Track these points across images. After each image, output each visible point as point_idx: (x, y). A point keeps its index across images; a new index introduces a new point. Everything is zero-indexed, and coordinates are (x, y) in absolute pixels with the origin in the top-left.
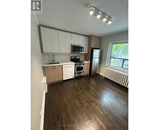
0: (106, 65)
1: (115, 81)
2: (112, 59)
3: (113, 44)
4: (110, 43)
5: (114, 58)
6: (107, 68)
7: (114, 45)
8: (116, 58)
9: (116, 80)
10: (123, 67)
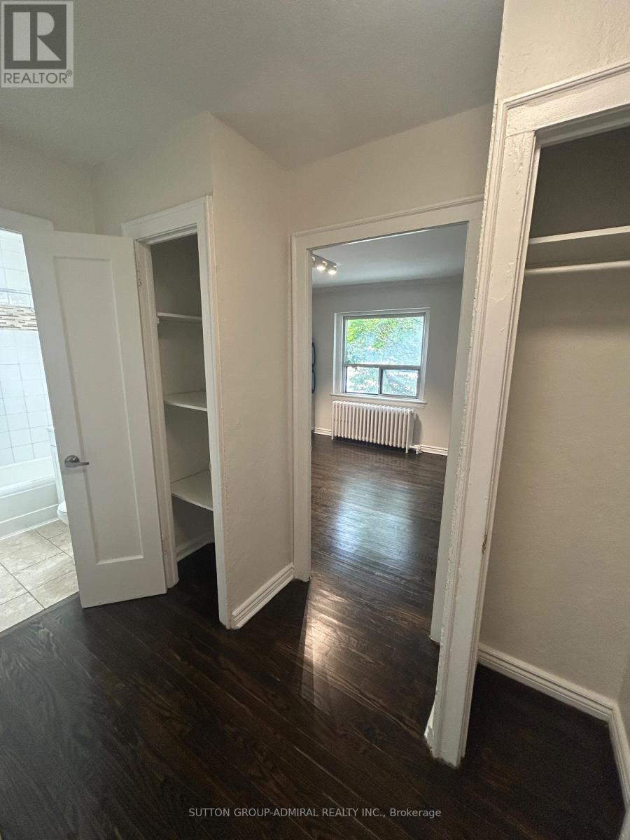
0: (334, 393)
1: (367, 441)
2: (350, 368)
3: (345, 318)
4: (335, 314)
5: (355, 366)
6: (337, 402)
7: (349, 322)
8: (361, 365)
9: (369, 437)
10: (383, 392)
